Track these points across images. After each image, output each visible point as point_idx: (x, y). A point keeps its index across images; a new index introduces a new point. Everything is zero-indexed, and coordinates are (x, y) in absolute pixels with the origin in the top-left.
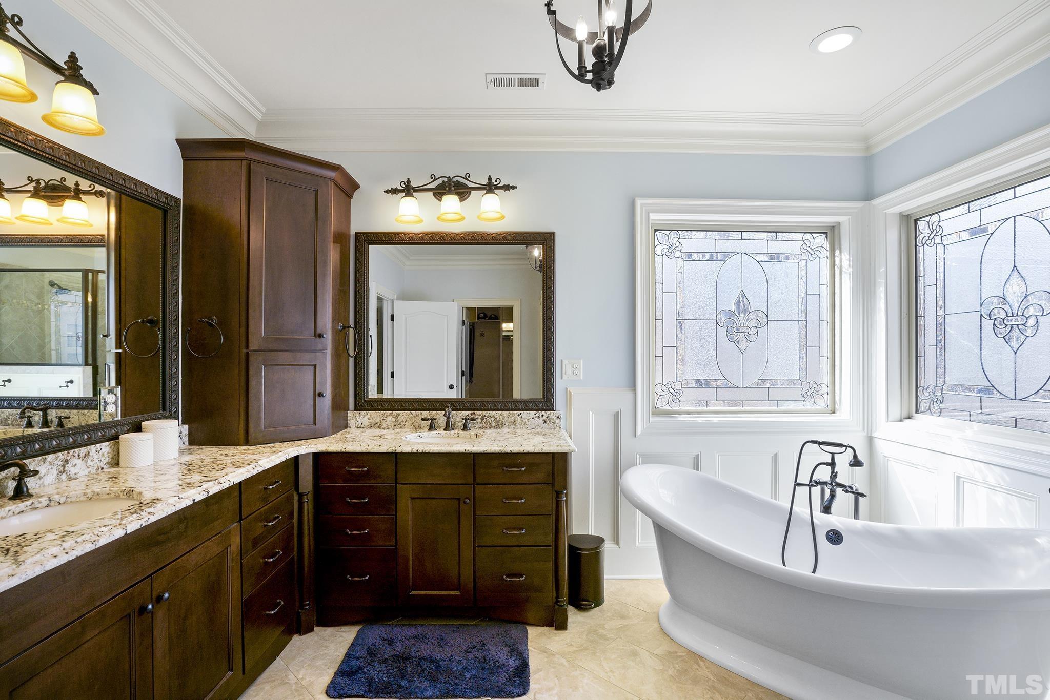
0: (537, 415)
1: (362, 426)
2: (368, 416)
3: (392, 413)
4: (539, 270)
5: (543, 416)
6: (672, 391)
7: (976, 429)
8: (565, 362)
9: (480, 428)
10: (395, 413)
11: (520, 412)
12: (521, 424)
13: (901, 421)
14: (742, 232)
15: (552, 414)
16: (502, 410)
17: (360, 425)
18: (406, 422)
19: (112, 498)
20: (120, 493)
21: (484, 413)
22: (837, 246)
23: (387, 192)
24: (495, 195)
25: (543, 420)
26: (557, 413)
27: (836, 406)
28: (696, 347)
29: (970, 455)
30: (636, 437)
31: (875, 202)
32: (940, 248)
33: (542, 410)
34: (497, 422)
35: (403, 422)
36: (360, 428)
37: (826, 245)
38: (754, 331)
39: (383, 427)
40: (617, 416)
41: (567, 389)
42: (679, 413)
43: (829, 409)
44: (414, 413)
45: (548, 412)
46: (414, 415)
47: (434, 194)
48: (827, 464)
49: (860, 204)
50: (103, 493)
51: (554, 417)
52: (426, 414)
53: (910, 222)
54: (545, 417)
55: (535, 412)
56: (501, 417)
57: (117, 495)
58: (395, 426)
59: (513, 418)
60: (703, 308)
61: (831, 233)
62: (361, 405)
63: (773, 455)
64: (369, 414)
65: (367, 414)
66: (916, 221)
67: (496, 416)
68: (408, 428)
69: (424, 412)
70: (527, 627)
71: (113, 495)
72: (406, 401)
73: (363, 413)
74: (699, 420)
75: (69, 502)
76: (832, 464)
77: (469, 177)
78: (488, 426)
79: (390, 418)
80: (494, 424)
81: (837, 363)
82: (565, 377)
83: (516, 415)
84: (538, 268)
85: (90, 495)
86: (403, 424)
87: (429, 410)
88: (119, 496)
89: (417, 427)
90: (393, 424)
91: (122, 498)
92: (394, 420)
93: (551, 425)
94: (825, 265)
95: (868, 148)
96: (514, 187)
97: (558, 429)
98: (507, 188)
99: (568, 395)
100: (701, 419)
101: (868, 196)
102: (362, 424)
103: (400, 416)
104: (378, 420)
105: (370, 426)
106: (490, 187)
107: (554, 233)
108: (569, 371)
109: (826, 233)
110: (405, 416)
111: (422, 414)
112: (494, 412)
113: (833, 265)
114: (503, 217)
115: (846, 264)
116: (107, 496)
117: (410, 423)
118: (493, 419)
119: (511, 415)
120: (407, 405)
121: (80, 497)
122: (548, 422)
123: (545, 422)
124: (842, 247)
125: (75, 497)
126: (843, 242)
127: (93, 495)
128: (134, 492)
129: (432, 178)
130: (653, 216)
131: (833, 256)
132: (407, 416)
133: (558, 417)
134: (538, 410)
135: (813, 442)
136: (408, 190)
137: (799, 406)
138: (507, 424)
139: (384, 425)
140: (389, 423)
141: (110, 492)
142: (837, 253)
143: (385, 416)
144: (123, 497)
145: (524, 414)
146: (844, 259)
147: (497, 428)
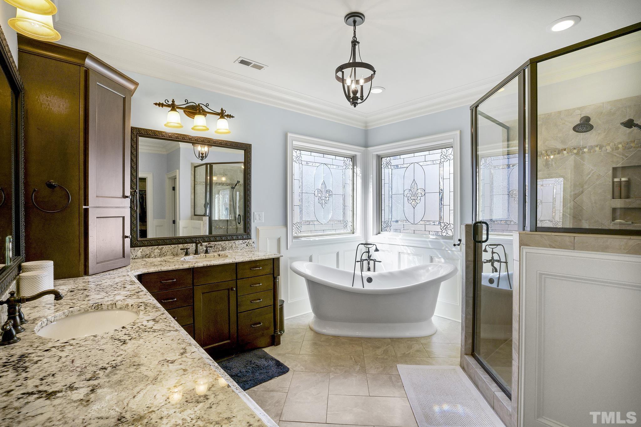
0: (243, 242)
1: (136, 258)
2: (141, 250)
3: (158, 247)
4: (201, 159)
5: (246, 242)
6: (297, 227)
7: (402, 235)
8: (255, 214)
9: (213, 251)
10: (160, 247)
11: (234, 241)
12: (235, 247)
13: (377, 235)
14: (324, 154)
15: (250, 241)
16: (225, 241)
17: (134, 257)
18: (168, 252)
19: (83, 313)
20: (88, 308)
21: (216, 243)
22: (355, 165)
23: (156, 104)
24: (224, 119)
25: (246, 245)
26: (253, 240)
27: (355, 231)
28: (306, 206)
29: (403, 244)
30: (287, 249)
31: (369, 149)
32: (390, 170)
33: (245, 239)
34: (223, 247)
35: (165, 252)
36: (135, 259)
37: (351, 163)
38: (328, 198)
39: (152, 257)
40: (279, 240)
41: (256, 227)
42: (301, 237)
43: (352, 232)
44: (173, 246)
45: (249, 240)
46: (173, 247)
47: (184, 111)
48: (367, 252)
49: (363, 149)
50: (75, 310)
51: (251, 242)
52: (181, 246)
53: (379, 158)
54: (247, 243)
55: (242, 241)
56: (225, 244)
57: (86, 310)
58: (160, 255)
59: (231, 245)
60: (309, 188)
61: (353, 158)
62: (135, 243)
63: (337, 253)
64: (141, 249)
65: (140, 249)
66: (382, 158)
67: (222, 244)
68: (169, 256)
69: (179, 245)
70: (263, 349)
71: (83, 311)
72: (167, 239)
73: (136, 248)
74: (311, 239)
75: (56, 320)
76: (368, 252)
77: (208, 106)
78: (217, 250)
79: (157, 251)
80: (221, 249)
81: (355, 213)
82: (255, 221)
83: (232, 243)
84: (200, 158)
85: (67, 314)
86: (165, 253)
87: (183, 243)
88: (88, 310)
89: (175, 254)
90: (159, 254)
91: (90, 312)
92: (159, 251)
93: (250, 247)
94: (351, 172)
95: (366, 126)
96: (233, 117)
97: (253, 249)
98: (229, 116)
99: (257, 230)
100: (312, 239)
101: (366, 146)
102: (136, 256)
103: (163, 249)
104: (148, 253)
105: (142, 257)
106: (222, 115)
107: (251, 145)
108: (258, 218)
109: (351, 158)
110: (167, 248)
111: (178, 246)
112: (221, 242)
113: (353, 172)
114: (229, 132)
115: (359, 172)
116: (79, 312)
117: (170, 252)
118: (220, 246)
119: (230, 243)
120: (168, 241)
121: (61, 316)
122: (248, 245)
123: (247, 245)
124: (357, 165)
125: (58, 316)
126: (357, 163)
127: (69, 313)
128: (103, 305)
129: (186, 102)
130: (294, 143)
131: (353, 168)
132: (169, 248)
133: (253, 243)
134: (243, 239)
135: (362, 244)
136: (173, 107)
137: (342, 231)
138: (228, 248)
139: (153, 256)
140: (156, 254)
141: (81, 309)
142: (355, 167)
143: (153, 249)
144: (92, 310)
145: (237, 242)
146: (358, 170)
147: (222, 251)
